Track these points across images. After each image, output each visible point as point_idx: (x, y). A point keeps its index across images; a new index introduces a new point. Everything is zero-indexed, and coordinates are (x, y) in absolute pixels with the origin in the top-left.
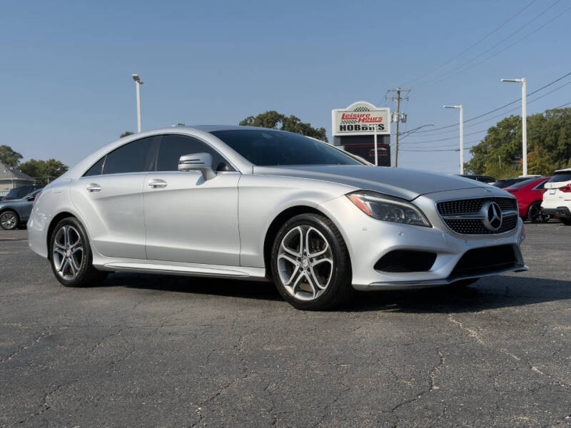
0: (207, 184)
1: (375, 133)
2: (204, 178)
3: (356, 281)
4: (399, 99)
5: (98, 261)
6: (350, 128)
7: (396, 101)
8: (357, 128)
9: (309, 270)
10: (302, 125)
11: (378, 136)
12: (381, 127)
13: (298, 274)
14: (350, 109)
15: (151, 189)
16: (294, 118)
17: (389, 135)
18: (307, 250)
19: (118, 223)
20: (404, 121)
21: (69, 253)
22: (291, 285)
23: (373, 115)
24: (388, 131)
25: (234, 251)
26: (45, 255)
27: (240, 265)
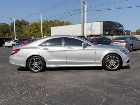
15: (68, 50)
25: (94, 61)
26: (25, 66)
27: (95, 63)
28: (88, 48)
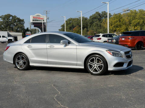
0: (67, 47)
1: (43, 22)
2: (66, 46)
3: (109, 69)
4: (47, 13)
5: (31, 64)
6: (35, 20)
7: (46, 14)
8: (37, 20)
9: (97, 67)
10: (18, 18)
11: (43, 23)
12: (44, 21)
13: (94, 68)
14: (35, 15)
15: (49, 48)
16: (15, 16)
17: (45, 23)
18: (96, 62)
19: (38, 55)
20: (48, 19)
21: (21, 62)
22: (92, 70)
23: (41, 17)
24: (45, 21)
25: (75, 62)
26: (12, 62)
27: (77, 65)
28: (69, 46)
